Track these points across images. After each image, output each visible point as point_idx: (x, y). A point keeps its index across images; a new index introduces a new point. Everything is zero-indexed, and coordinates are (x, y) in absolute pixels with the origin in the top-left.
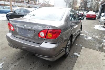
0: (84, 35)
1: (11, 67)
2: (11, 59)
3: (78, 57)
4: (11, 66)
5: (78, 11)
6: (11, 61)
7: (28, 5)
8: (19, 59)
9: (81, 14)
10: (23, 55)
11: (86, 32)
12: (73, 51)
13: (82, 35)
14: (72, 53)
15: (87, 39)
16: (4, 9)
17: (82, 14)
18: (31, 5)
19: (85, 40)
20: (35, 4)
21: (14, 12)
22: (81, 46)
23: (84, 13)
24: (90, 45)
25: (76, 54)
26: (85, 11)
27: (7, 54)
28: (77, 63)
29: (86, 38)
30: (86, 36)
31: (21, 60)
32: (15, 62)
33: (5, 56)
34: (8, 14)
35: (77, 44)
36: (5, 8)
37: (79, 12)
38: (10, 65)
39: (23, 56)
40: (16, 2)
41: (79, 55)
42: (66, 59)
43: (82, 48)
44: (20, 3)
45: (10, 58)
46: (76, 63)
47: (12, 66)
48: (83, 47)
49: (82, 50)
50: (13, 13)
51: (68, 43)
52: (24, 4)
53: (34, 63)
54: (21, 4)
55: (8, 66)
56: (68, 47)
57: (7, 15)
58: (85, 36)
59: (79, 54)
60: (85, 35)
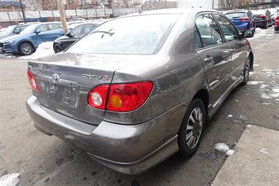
0: (258, 86)
1: (38, 182)
2: (42, 161)
3: (227, 156)
4: (38, 180)
5: (246, 11)
6: (41, 167)
7: (109, 12)
8: (59, 162)
9: (258, 16)
10: (72, 151)
11: (268, 72)
12: (213, 138)
13: (254, 83)
14: (212, 143)
15: (267, 97)
16: (49, 29)
17: (264, 18)
18: (116, 11)
19: (262, 101)
20: (127, 7)
21: (69, 35)
22: (243, 122)
23: (268, 13)
24: (275, 116)
25: (221, 147)
26: (273, 7)
27: (36, 148)
28: (219, 178)
29: (266, 92)
30: (267, 88)
31: (64, 165)
32: (50, 170)
33: (31, 154)
34: (56, 41)
35: (230, 116)
36: (50, 26)
37: (249, 14)
38: (35, 179)
39: (72, 153)
40: (81, 9)
41: (231, 152)
42: (187, 165)
43: (245, 128)
44: (88, 10)
45: (41, 159)
46: (216, 179)
47: (40, 181)
48: (249, 126)
49: (243, 135)
50: (68, 37)
51: (191, 117)
52: (98, 10)
53: (94, 174)
54: (91, 10)
55: (30, 181)
56: (189, 127)
57: (55, 44)
58: (263, 86)
59: (232, 147)
60: (264, 84)
